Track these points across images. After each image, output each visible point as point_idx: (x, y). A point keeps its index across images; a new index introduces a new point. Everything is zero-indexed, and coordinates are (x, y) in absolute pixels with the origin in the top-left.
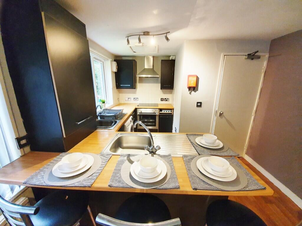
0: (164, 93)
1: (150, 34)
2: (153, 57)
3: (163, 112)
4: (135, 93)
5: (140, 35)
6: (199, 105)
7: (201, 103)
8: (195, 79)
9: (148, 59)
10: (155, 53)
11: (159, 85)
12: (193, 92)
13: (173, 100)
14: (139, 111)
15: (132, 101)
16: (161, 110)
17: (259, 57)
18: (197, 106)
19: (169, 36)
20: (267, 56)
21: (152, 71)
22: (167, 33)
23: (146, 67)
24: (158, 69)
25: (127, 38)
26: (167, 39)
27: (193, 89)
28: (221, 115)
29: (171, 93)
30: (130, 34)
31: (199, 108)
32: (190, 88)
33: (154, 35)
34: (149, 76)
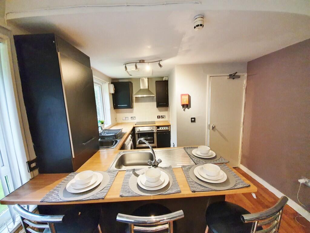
0: (160, 111)
1: (145, 62)
2: (148, 78)
3: (160, 129)
4: (132, 112)
5: (136, 63)
6: (193, 120)
7: (194, 118)
8: (187, 97)
9: (143, 80)
10: (150, 75)
11: (155, 103)
12: (186, 109)
13: (169, 116)
14: (137, 130)
15: (130, 120)
16: (158, 127)
17: (239, 77)
18: (192, 121)
19: (161, 63)
20: (246, 75)
21: (148, 91)
22: (159, 61)
23: (142, 88)
24: (153, 90)
25: (125, 65)
26: (160, 66)
27: (186, 106)
28: (213, 128)
29: (167, 110)
30: (127, 62)
31: (193, 123)
32: (183, 106)
33: (148, 63)
34: (145, 96)
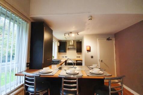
0: (78, 54)
1: (72, 33)
2: (73, 41)
3: (78, 62)
4: (66, 54)
5: (69, 33)
6: (92, 57)
7: (93, 56)
8: (89, 47)
9: (71, 41)
10: (74, 39)
11: (76, 51)
12: (89, 52)
13: (82, 57)
14: (67, 62)
15: (65, 58)
17: (111, 40)
18: (91, 58)
20: (114, 39)
21: (73, 45)
23: (70, 44)
24: (75, 45)
26: (78, 34)
27: (89, 51)
28: (101, 61)
29: (81, 54)
30: (65, 33)
31: (92, 58)
32: (87, 51)
34: (72, 47)
